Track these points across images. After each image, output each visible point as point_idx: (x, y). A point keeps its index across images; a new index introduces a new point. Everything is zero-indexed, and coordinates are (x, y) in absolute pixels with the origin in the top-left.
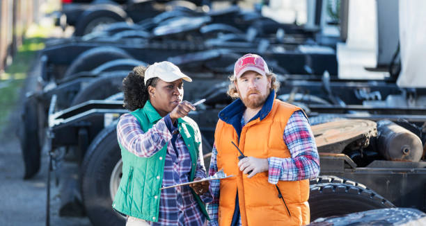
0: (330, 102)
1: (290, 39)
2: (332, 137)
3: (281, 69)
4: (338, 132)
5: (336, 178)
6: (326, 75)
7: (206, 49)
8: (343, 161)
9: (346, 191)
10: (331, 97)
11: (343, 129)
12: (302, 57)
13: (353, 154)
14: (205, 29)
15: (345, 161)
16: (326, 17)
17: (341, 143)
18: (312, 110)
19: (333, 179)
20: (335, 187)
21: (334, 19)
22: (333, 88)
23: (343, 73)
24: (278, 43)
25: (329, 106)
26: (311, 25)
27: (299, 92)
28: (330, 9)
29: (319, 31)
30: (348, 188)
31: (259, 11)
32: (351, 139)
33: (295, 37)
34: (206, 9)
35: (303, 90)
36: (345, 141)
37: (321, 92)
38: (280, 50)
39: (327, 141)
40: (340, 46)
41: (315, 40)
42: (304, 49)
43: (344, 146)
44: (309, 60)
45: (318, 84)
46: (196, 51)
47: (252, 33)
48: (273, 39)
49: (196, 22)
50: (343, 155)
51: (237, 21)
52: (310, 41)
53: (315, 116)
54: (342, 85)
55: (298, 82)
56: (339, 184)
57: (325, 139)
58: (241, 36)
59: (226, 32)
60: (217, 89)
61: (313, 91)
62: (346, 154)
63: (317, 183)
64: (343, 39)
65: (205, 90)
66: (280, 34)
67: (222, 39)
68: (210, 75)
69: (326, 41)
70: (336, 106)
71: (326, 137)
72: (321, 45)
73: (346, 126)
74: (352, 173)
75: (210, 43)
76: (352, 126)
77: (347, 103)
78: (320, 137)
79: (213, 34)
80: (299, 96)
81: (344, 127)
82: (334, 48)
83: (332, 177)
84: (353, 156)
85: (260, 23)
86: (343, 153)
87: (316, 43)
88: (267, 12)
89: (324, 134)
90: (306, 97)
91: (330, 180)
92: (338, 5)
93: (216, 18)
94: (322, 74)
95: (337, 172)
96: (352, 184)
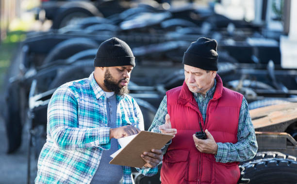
0: (274, 87)
1: (240, 33)
2: (275, 118)
3: (232, 59)
4: (281, 113)
5: (280, 154)
6: (271, 64)
7: (166, 41)
8: (286, 139)
9: (288, 165)
10: (275, 83)
11: (285, 111)
12: (250, 49)
13: (294, 133)
14: (166, 24)
15: (287, 139)
16: (271, 14)
17: (284, 123)
18: (259, 94)
19: (276, 155)
20: (278, 162)
21: (278, 16)
22: (277, 76)
23: (286, 63)
24: (229, 36)
25: (273, 91)
26: (258, 21)
27: (247, 79)
28: (274, 7)
29: (265, 26)
30: (290, 162)
31: (212, 8)
32: (292, 120)
33: (244, 31)
34: (166, 6)
35: (251, 77)
36: (288, 122)
37: (267, 79)
38: (230, 42)
39: (271, 122)
40: (283, 39)
41: (261, 34)
42: (252, 42)
43: (287, 126)
44: (256, 51)
45: (264, 72)
46: (158, 42)
47: (206, 28)
48: (224, 32)
49: (158, 17)
50: (285, 134)
51: (194, 16)
52: (257, 34)
53: (261, 100)
54: (285, 73)
55: (246, 70)
56: (281, 159)
57: (270, 120)
58: (197, 29)
59: (183, 27)
60: (176, 77)
61: (260, 78)
62: (288, 133)
63: (263, 158)
64: (286, 33)
65: (165, 77)
66: (231, 28)
67: (180, 32)
68: (169, 64)
69: (271, 35)
70: (279, 91)
71: (270, 118)
72: (267, 38)
73: (288, 109)
74: (293, 150)
75: (170, 35)
76: (294, 109)
77: (289, 88)
78: (266, 118)
79: (172, 28)
80: (247, 83)
81: (287, 110)
82: (278, 40)
83: (276, 153)
84: (294, 135)
85: (213, 19)
86: (285, 132)
87: (262, 36)
88: (219, 9)
89: (269, 115)
90: (254, 83)
91: (274, 156)
92: (281, 3)
93: (176, 15)
94: (267, 63)
95: (281, 149)
96: (293, 159)
